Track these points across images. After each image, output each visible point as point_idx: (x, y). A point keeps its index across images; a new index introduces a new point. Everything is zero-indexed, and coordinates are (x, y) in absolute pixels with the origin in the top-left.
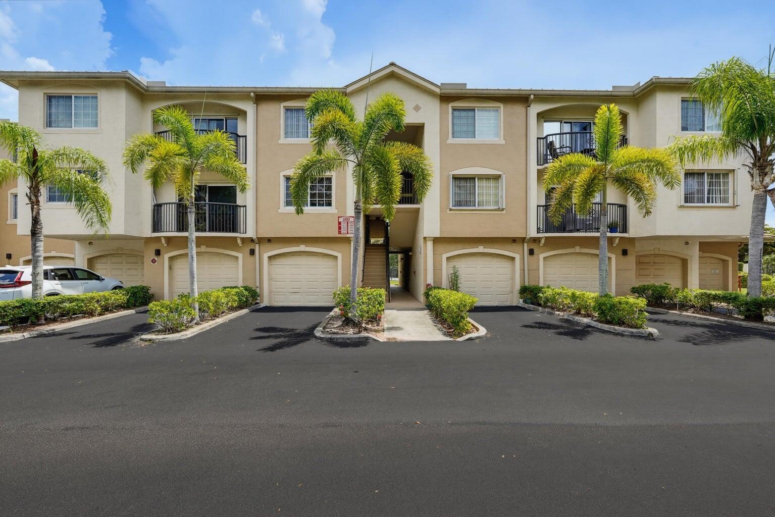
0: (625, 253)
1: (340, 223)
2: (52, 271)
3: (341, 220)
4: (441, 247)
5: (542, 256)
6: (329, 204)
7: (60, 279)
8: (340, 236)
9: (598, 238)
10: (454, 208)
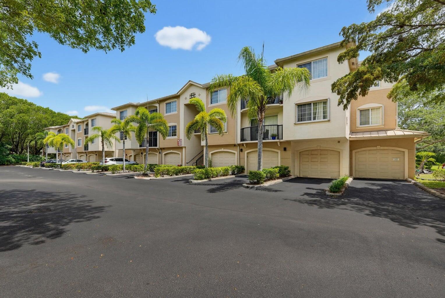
0: (285, 149)
1: (178, 142)
2: (115, 159)
3: (179, 141)
4: (209, 149)
5: (246, 152)
6: (176, 135)
7: (116, 161)
8: (179, 146)
9: (257, 143)
10: (211, 133)
